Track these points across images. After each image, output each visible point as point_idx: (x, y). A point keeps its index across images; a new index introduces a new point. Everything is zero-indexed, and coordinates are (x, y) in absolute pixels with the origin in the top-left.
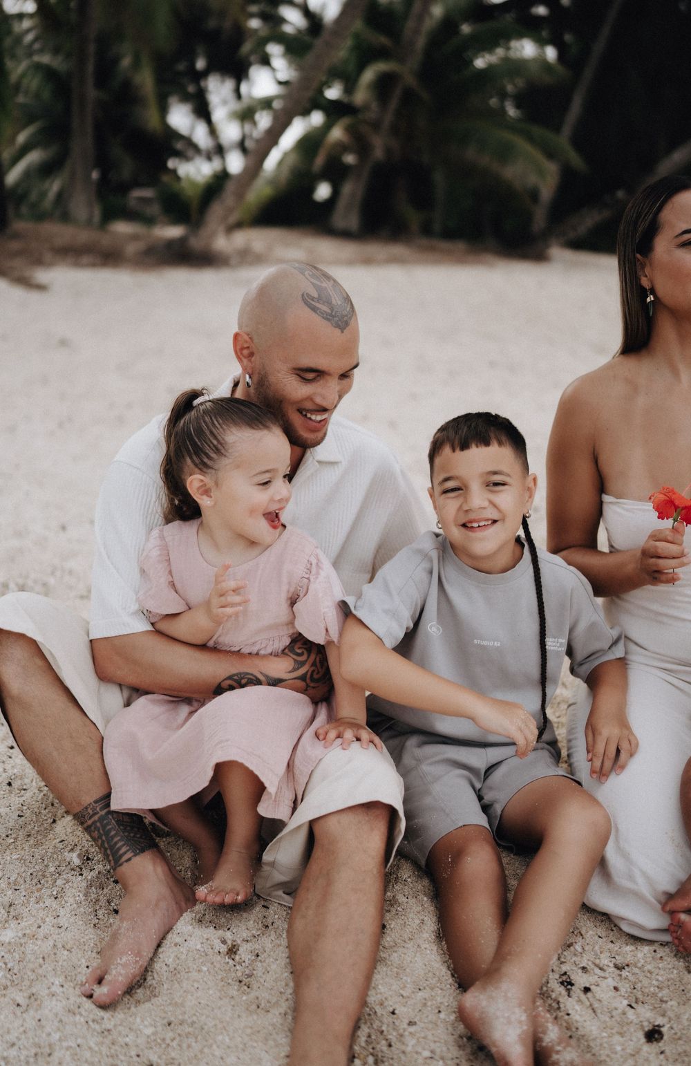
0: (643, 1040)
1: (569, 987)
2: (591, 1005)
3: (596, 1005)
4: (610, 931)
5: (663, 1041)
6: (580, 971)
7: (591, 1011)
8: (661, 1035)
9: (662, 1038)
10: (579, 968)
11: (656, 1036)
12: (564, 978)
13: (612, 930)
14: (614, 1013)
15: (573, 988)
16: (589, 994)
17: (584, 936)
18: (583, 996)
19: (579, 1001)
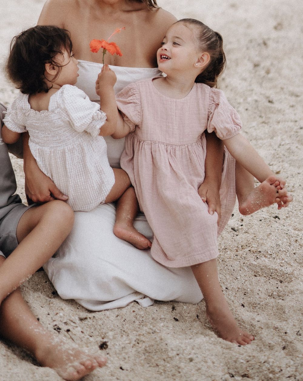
0: (98, 348)
1: (59, 330)
2: (71, 337)
3: (73, 337)
4: (77, 309)
5: (108, 349)
6: (63, 324)
7: (71, 340)
8: (107, 346)
9: (107, 348)
10: (63, 323)
11: (105, 346)
12: (56, 327)
13: (78, 309)
14: (83, 339)
15: (61, 330)
16: (69, 333)
17: (64, 310)
18: (66, 333)
19: (65, 336)
